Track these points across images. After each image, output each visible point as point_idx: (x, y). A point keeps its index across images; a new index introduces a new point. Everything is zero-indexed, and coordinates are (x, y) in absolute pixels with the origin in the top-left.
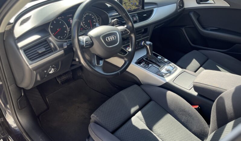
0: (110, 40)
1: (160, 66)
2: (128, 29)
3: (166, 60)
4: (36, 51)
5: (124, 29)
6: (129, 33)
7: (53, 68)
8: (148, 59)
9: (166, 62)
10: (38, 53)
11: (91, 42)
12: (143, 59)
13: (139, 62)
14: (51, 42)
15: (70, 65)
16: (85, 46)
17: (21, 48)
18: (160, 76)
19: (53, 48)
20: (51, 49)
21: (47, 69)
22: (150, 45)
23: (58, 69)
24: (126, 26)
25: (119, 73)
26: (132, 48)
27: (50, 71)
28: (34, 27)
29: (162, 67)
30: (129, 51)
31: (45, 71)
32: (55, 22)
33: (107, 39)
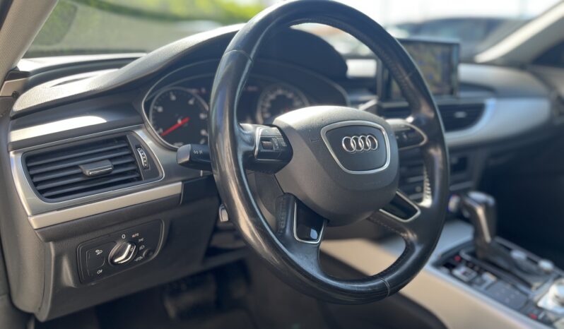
0: (358, 147)
1: (529, 285)
2: (421, 128)
3: (546, 265)
4: (76, 167)
5: (406, 126)
6: (422, 139)
7: (133, 242)
8: (480, 254)
9: (548, 273)
10: (81, 174)
11: (284, 144)
12: (457, 254)
13: (448, 263)
14: (140, 145)
15: (202, 249)
16: (256, 153)
17: (18, 146)
18: (536, 319)
19: (145, 168)
20: (136, 171)
21: (107, 243)
22: (485, 205)
23: (154, 251)
24: (410, 119)
25: (388, 285)
26: (433, 194)
27: (119, 254)
28: (91, 91)
29: (537, 288)
30: (422, 209)
31: (98, 252)
32: (173, 98)
33: (347, 142)
